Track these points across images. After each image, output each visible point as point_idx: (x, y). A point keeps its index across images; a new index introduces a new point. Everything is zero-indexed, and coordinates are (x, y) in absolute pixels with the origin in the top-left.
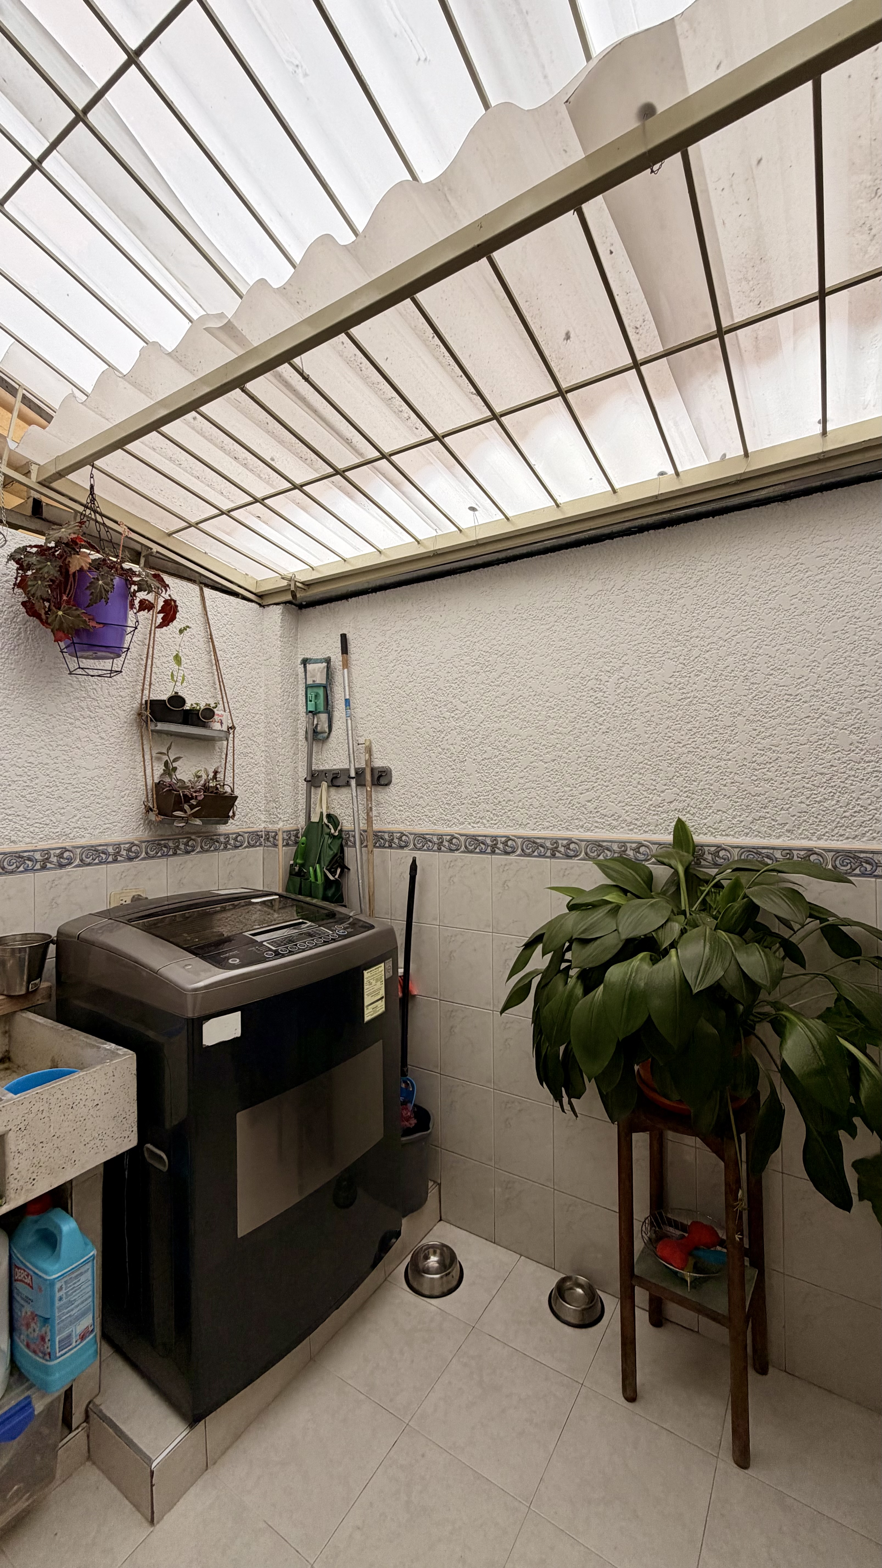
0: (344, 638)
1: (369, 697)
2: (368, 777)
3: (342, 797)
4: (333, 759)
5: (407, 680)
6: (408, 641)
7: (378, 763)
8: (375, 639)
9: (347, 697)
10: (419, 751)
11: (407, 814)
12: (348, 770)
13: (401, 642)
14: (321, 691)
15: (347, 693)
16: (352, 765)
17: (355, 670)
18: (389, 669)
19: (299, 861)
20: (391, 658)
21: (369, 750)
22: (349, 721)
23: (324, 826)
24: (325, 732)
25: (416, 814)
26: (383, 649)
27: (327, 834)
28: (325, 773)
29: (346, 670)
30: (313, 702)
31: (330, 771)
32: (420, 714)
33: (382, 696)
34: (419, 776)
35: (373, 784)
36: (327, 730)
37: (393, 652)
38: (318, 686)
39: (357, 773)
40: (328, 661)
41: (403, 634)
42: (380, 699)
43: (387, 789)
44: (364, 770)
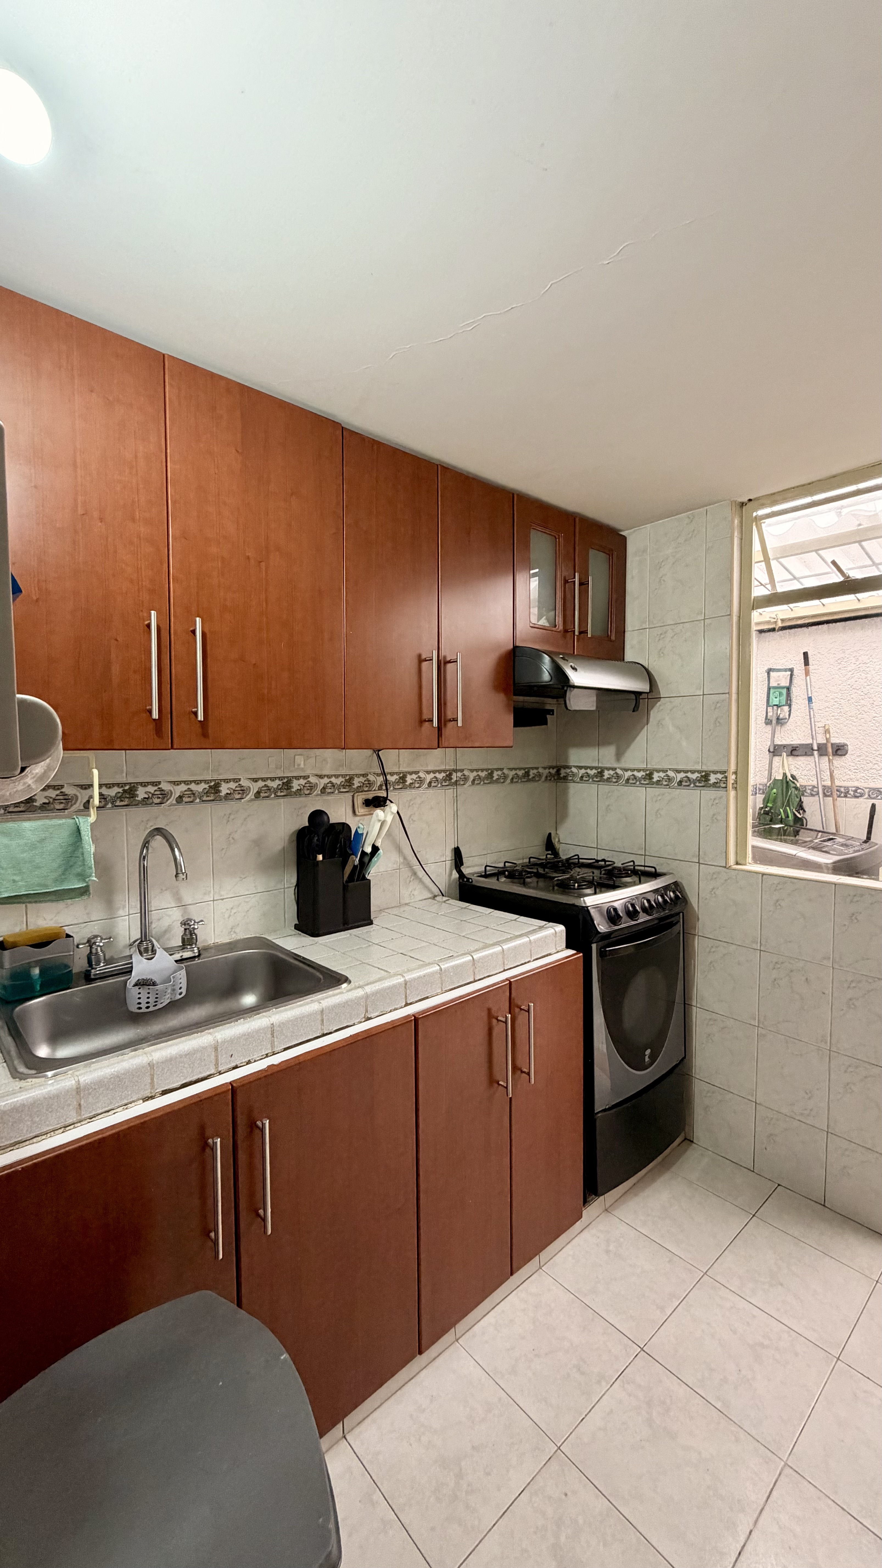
0: (806, 655)
1: (828, 695)
2: (830, 750)
3: (799, 763)
4: (790, 737)
5: (866, 684)
6: (867, 657)
7: (834, 740)
8: (835, 655)
9: (810, 696)
10: (876, 732)
11: (862, 775)
12: (812, 745)
13: (860, 658)
14: (784, 691)
15: (810, 693)
16: (815, 741)
17: (813, 676)
18: (847, 677)
19: (769, 805)
20: (849, 668)
21: (827, 731)
22: (812, 712)
23: (790, 782)
24: (786, 719)
25: (871, 775)
26: (842, 663)
27: (793, 787)
28: (784, 746)
29: (808, 677)
30: (778, 699)
31: (790, 745)
32: (877, 707)
33: (841, 695)
34: (874, 749)
35: (833, 755)
36: (787, 717)
37: (852, 665)
38: (783, 688)
39: (818, 748)
40: (792, 670)
41: (862, 653)
42: (838, 697)
43: (843, 758)
44: (825, 745)
